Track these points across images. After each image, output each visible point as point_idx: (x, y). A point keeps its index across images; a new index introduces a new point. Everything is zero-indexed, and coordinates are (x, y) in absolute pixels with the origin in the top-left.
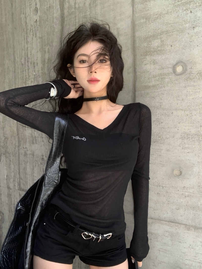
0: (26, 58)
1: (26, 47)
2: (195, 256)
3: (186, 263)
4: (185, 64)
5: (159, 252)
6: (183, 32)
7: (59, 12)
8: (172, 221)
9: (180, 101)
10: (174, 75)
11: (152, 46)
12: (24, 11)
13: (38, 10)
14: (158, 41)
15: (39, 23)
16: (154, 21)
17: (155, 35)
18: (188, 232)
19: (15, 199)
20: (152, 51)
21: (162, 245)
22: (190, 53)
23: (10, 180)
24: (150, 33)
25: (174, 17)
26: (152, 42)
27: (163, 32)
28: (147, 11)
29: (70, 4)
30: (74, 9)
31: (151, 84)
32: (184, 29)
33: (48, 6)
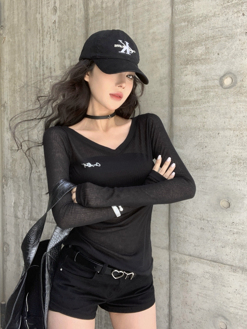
0: (42, 62)
1: (42, 50)
2: (242, 304)
3: (231, 311)
4: (234, 75)
5: (198, 297)
6: (233, 37)
7: (83, 12)
8: (215, 260)
9: (228, 120)
10: (220, 88)
11: (194, 53)
12: (40, 9)
13: (57, 9)
14: (202, 48)
15: (58, 25)
16: (197, 24)
17: (199, 41)
18: (234, 274)
19: (23, 230)
20: (194, 60)
21: (201, 289)
22: (241, 63)
23: (18, 208)
24: (192, 39)
25: (223, 20)
26: (195, 49)
27: (208, 38)
28: (189, 13)
29: (96, 4)
30: (101, 8)
31: (192, 99)
32: (234, 34)
33: (70, 5)
